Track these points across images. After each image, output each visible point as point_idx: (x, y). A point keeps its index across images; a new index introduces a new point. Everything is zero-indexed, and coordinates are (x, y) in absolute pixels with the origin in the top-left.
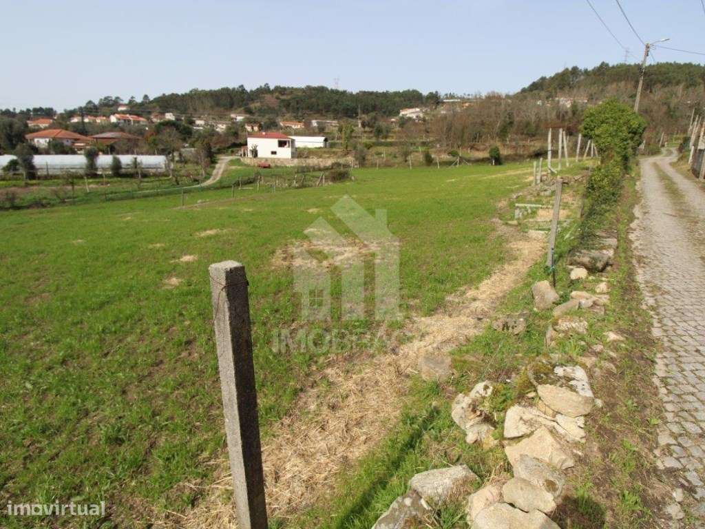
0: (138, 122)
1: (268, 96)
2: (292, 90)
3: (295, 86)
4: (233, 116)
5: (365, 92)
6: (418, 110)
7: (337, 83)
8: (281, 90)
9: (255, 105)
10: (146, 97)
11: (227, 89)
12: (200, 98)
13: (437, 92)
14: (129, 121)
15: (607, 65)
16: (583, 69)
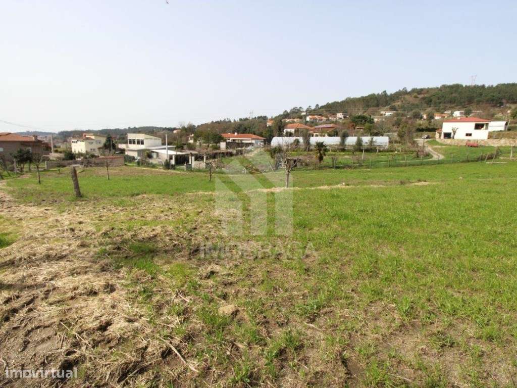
0: (322, 120)
1: (406, 96)
4: (382, 112)
9: (398, 104)
10: (317, 105)
11: (374, 95)
12: (354, 103)
14: (316, 119)
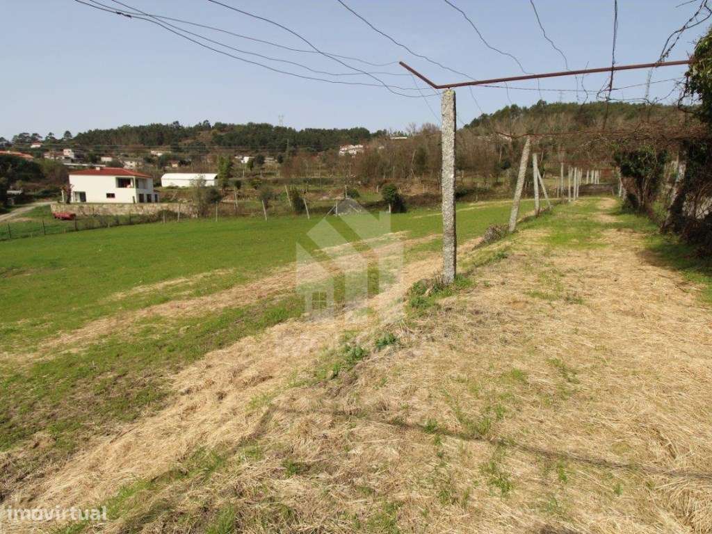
2: (232, 127)
3: (237, 123)
4: (153, 152)
5: (311, 129)
6: (361, 146)
7: (281, 121)
8: (221, 127)
10: (68, 133)
13: (385, 130)
15: (544, 103)
16: (522, 108)
